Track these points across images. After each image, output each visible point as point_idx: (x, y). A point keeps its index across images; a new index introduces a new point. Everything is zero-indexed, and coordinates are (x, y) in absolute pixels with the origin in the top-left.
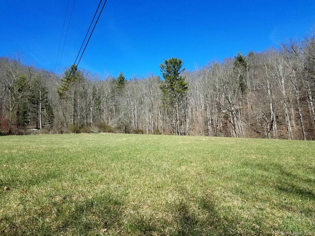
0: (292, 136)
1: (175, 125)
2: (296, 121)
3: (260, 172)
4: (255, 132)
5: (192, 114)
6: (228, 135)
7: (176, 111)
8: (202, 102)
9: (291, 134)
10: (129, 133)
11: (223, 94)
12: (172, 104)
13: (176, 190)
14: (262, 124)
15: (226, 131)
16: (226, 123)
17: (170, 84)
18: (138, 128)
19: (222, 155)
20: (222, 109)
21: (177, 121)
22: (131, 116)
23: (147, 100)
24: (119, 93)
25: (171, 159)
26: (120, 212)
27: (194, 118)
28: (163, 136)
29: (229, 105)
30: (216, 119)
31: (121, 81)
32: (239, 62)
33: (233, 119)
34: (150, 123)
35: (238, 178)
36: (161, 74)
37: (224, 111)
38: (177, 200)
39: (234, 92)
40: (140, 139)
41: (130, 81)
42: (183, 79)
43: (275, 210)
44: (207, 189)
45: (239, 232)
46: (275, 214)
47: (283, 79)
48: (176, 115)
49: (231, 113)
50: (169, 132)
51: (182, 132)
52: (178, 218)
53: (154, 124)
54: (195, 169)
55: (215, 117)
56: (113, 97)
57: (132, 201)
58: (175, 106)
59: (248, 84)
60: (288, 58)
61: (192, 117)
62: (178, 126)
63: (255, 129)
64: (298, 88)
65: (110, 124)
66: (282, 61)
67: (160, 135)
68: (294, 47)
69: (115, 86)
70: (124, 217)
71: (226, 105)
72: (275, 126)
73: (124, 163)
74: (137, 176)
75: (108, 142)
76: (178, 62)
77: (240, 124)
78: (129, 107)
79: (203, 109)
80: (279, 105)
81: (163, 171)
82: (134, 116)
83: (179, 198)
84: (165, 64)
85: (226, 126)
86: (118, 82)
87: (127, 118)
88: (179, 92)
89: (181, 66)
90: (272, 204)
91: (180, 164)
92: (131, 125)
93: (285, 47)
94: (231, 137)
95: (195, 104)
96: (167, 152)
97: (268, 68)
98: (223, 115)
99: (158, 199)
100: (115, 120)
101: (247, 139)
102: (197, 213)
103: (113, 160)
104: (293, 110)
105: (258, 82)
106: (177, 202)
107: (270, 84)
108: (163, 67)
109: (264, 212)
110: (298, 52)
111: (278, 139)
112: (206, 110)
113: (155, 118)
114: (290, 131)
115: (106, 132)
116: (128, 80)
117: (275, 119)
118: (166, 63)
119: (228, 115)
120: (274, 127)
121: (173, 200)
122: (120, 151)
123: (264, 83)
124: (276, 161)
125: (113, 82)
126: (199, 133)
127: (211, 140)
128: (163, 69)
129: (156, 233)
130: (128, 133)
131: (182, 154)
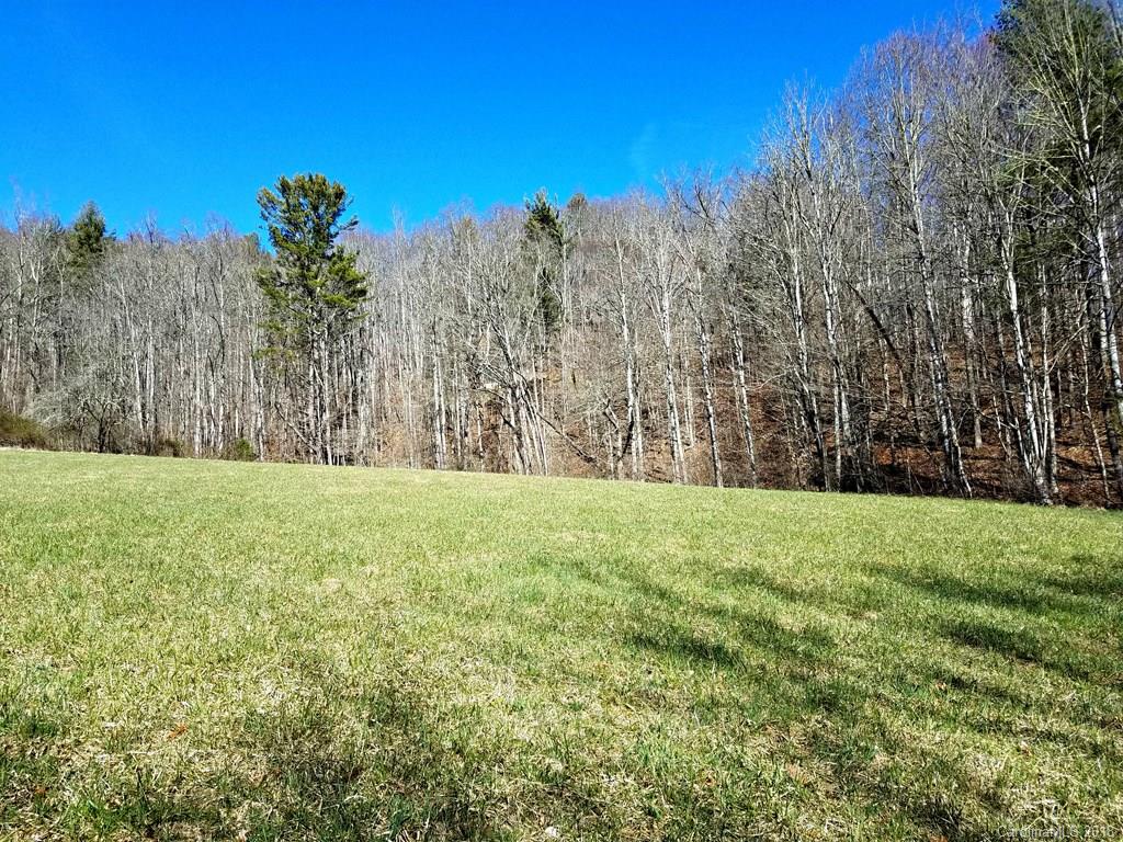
0: (685, 473)
1: (312, 428)
2: (698, 427)
3: (582, 587)
4: (578, 458)
5: (381, 389)
6: (499, 466)
7: (320, 374)
8: (417, 348)
9: (681, 468)
10: (119, 452)
11: (489, 326)
12: (305, 345)
13: (292, 665)
14: (601, 434)
15: (494, 452)
16: (494, 427)
17: (296, 270)
18: (157, 431)
19: (472, 535)
20: (482, 378)
21: (323, 409)
22: (127, 383)
23: (199, 324)
24: (76, 287)
25: (287, 551)
26: (51, 760)
27: (387, 404)
28: (265, 467)
29: (505, 366)
30: (463, 410)
31: (89, 237)
32: (538, 225)
33: (517, 413)
34: (209, 413)
35: (512, 610)
36: (261, 227)
37: (489, 386)
38: (292, 700)
39: (523, 324)
40: (163, 475)
41: (128, 242)
42: (352, 260)
43: (616, 709)
44: (409, 652)
45: (497, 790)
46: (617, 722)
47: (666, 295)
48: (321, 388)
49: (510, 391)
50: (288, 450)
51: (339, 451)
52: (289, 764)
53: (228, 417)
54: (373, 585)
55: (460, 404)
56: (50, 299)
57: (108, 718)
58: (316, 357)
59: (565, 299)
60: (684, 230)
61: (380, 400)
62: (324, 431)
63: (579, 447)
64: (707, 326)
65: (29, 412)
66: (669, 238)
67: (252, 464)
68: (705, 195)
69: (61, 255)
70: (68, 779)
71: (496, 363)
72: (638, 441)
73: (84, 570)
74: (136, 621)
75: (15, 485)
76: (331, 191)
77: (539, 432)
78: (120, 347)
79: (419, 372)
80: (651, 376)
81: (248, 599)
82: (143, 382)
83: (302, 693)
84: (280, 194)
85: (493, 436)
86: (74, 242)
87: (110, 388)
88: (331, 304)
89: (340, 207)
90: (609, 690)
91: (322, 570)
92: (125, 418)
93: (679, 194)
94: (506, 471)
95: (394, 355)
96: (272, 524)
97: (625, 255)
98: (485, 399)
99: (219, 701)
100: (57, 394)
101: (555, 480)
102: (360, 742)
103: (32, 562)
104: (689, 394)
105: (594, 296)
106: (294, 710)
107: (629, 307)
108: (269, 202)
109: (585, 715)
110: (713, 213)
111: (647, 481)
112: (428, 376)
113: (234, 396)
114: (679, 458)
115: (12, 444)
116: (122, 238)
117: (638, 418)
118: (285, 188)
119: (501, 399)
120: (633, 444)
121: (275, 702)
122: (70, 524)
123: (612, 303)
124: (632, 550)
125: (54, 238)
126: (404, 456)
127: (440, 483)
128: (273, 212)
129: (197, 829)
130: (114, 452)
131: (333, 534)
